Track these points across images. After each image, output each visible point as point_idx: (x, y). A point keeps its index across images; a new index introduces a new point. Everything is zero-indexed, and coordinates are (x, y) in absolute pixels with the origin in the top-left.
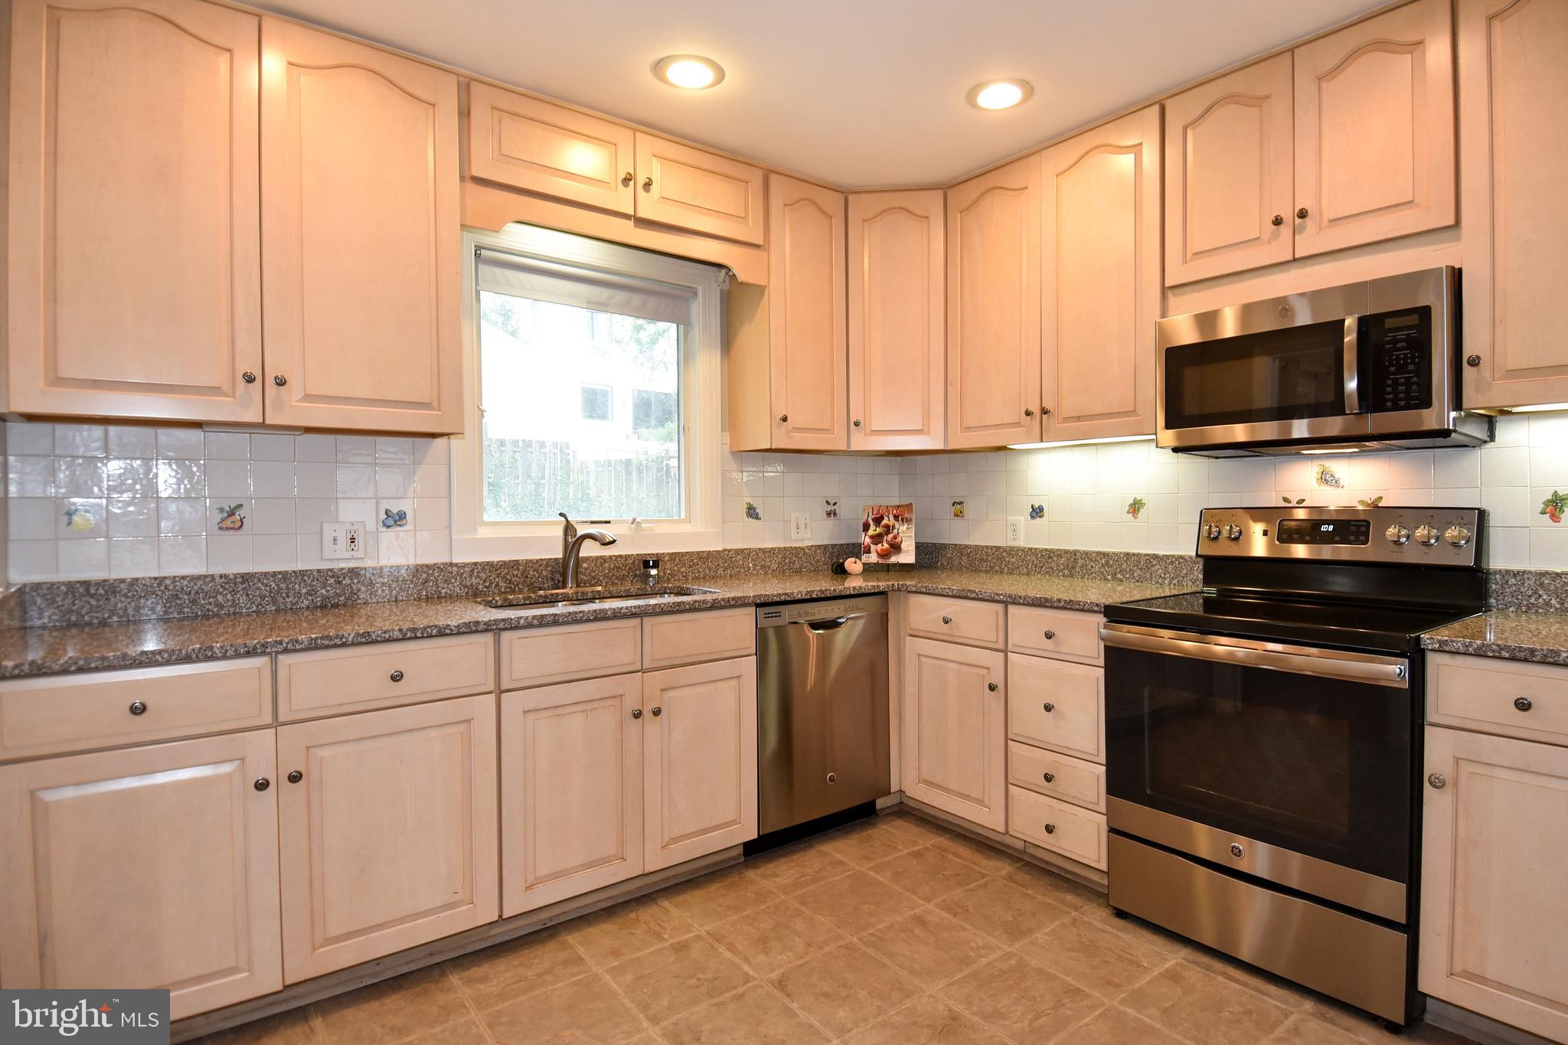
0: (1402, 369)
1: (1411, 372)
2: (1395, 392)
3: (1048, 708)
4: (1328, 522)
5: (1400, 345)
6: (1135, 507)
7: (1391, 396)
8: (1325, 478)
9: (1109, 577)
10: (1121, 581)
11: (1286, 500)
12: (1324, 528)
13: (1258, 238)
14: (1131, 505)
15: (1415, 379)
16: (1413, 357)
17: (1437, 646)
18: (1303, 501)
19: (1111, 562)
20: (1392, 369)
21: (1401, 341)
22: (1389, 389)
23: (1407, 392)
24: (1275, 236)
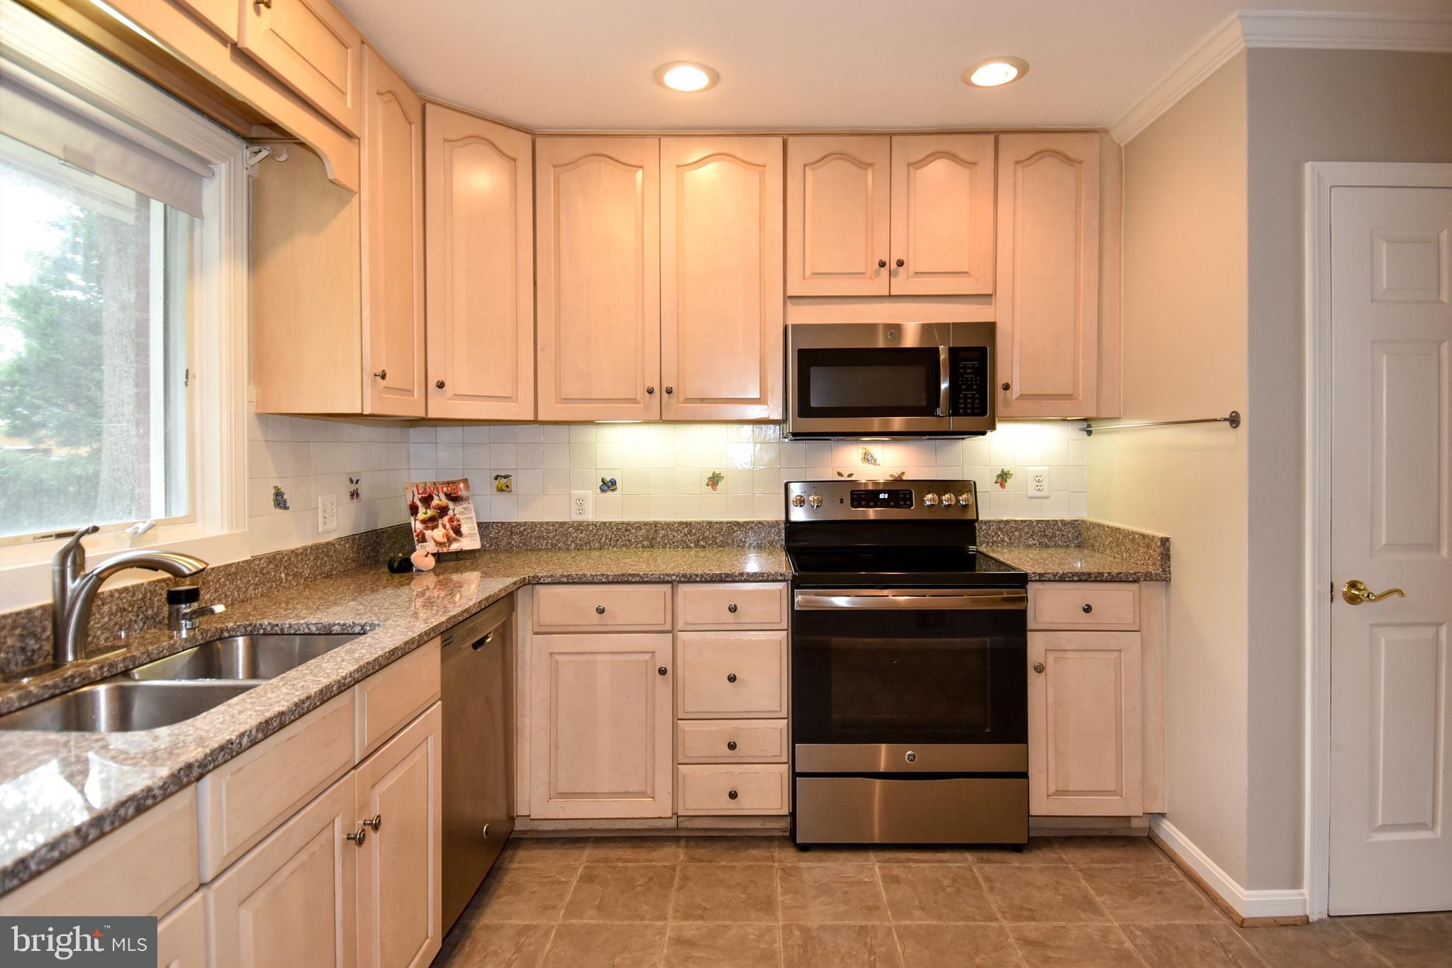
0: (969, 388)
1: (974, 390)
2: (965, 403)
3: (732, 679)
4: (884, 492)
5: (968, 371)
6: (714, 480)
7: (963, 406)
8: (867, 458)
9: (692, 545)
10: (704, 547)
11: (840, 474)
12: (882, 496)
13: (864, 273)
14: (710, 478)
15: (977, 396)
16: (976, 380)
17: (1037, 578)
18: (852, 475)
19: (694, 531)
20: (964, 387)
21: (969, 368)
22: (962, 401)
23: (973, 404)
24: (877, 274)
